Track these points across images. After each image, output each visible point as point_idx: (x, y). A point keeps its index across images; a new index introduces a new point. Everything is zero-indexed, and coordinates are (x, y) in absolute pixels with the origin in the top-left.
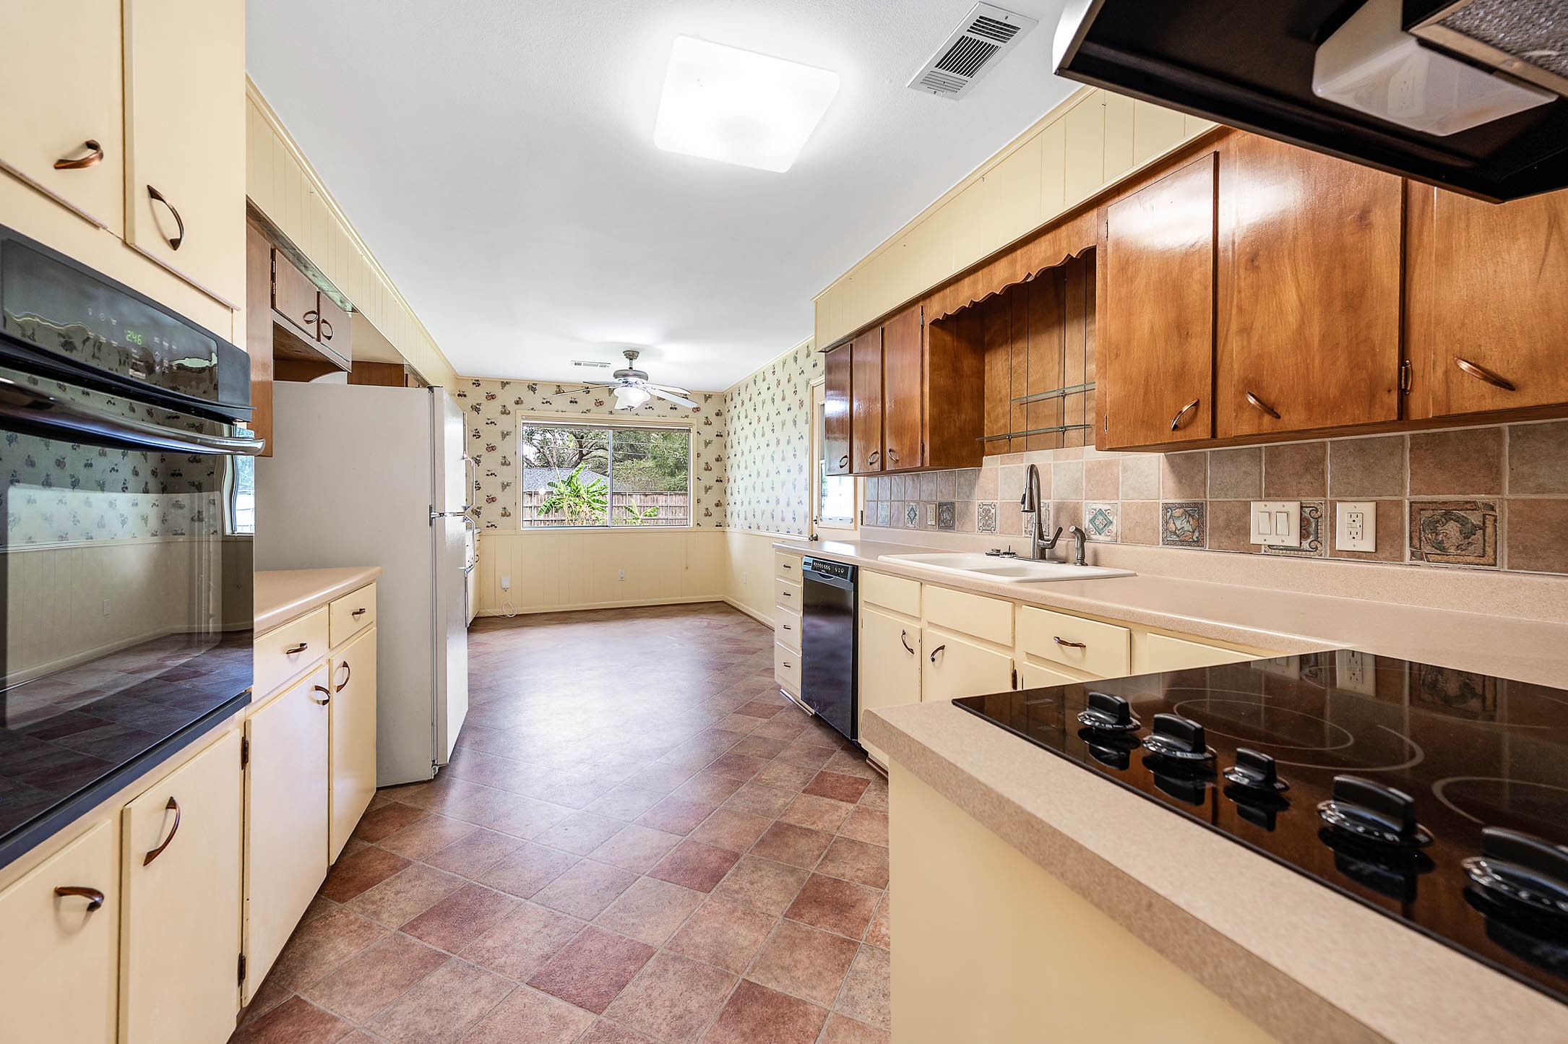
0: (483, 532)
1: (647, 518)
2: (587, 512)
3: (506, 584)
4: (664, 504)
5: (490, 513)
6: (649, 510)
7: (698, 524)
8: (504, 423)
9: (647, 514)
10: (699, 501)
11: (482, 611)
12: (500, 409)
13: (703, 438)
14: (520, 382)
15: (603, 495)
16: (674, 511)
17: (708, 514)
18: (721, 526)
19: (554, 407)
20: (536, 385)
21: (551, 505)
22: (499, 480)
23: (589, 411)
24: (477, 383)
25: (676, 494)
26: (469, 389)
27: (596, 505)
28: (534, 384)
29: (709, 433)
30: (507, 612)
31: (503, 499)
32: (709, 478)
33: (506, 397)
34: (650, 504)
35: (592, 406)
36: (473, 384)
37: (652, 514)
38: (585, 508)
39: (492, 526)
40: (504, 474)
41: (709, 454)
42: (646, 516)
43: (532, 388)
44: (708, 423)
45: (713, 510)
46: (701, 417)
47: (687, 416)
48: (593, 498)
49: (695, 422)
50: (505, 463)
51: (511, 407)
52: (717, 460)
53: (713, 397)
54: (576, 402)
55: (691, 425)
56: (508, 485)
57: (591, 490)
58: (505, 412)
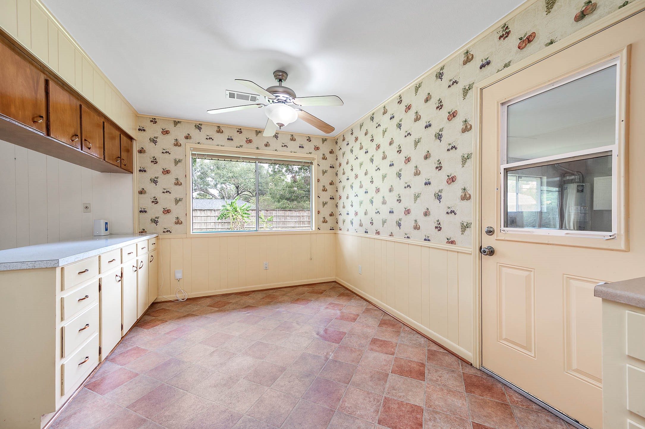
0: (160, 237)
1: (268, 221)
2: (241, 219)
3: (179, 275)
4: (275, 215)
5: (166, 221)
6: (269, 218)
7: (318, 228)
8: (177, 153)
9: (269, 219)
10: (319, 212)
11: (160, 297)
12: (173, 142)
13: (321, 168)
14: (189, 122)
15: (248, 211)
16: (280, 218)
17: (325, 221)
18: (333, 229)
19: (215, 142)
20: (201, 125)
21: (223, 215)
22: (172, 196)
23: (241, 146)
24: (154, 121)
25: (281, 210)
26: (147, 125)
27: (245, 215)
28: (200, 124)
29: (325, 165)
30: (180, 297)
31: (177, 211)
32: (325, 197)
33: (178, 133)
34: (269, 215)
35: (243, 143)
36: (151, 121)
37: (271, 219)
38: (239, 217)
39: (167, 231)
40: (177, 192)
41: (326, 180)
42: (268, 220)
43: (199, 127)
44: (324, 158)
45: (328, 218)
46: (319, 154)
47: (310, 153)
48: (243, 212)
49: (316, 157)
50: (178, 183)
51: (182, 141)
52: (331, 184)
53: (328, 140)
54: (232, 140)
55: (314, 159)
56: (180, 200)
57: (242, 208)
58: (177, 144)
